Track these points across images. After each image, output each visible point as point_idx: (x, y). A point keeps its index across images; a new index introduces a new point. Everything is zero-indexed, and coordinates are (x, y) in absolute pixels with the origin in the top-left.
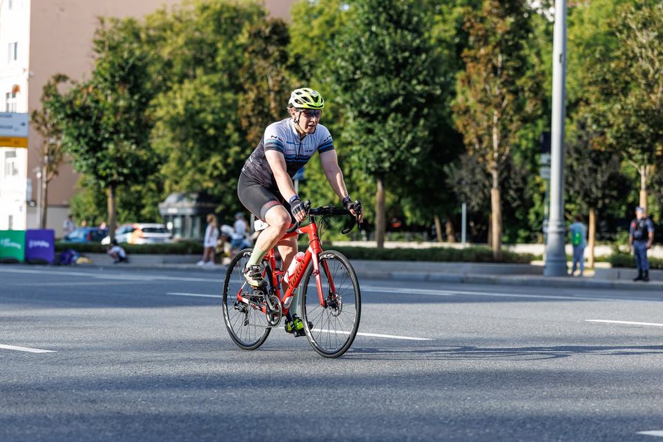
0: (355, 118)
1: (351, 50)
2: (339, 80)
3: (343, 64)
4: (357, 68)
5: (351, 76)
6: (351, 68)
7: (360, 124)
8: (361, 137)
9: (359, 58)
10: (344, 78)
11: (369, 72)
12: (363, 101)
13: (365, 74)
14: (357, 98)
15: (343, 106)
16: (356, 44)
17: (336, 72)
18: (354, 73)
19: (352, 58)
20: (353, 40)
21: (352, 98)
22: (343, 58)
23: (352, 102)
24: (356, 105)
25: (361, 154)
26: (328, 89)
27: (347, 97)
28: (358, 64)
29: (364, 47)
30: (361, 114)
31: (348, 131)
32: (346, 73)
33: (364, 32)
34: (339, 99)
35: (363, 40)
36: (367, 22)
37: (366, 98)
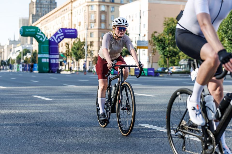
0: (227, 40)
1: (226, 24)
2: (223, 31)
3: (224, 27)
4: (228, 28)
5: (226, 30)
6: (226, 28)
7: (229, 42)
8: (229, 45)
9: (228, 26)
10: (225, 31)
11: (231, 29)
12: (229, 36)
13: (230, 30)
14: (228, 35)
15: (224, 37)
16: (227, 22)
17: (222, 29)
18: (227, 29)
19: (226, 26)
20: (227, 21)
21: (227, 35)
22: (224, 26)
23: (226, 36)
24: (228, 37)
25: (229, 49)
26: (220, 33)
27: (225, 35)
28: (228, 27)
29: (230, 23)
30: (229, 39)
31: (225, 44)
32: (225, 30)
33: (229, 19)
34: (223, 36)
35: (229, 21)
36: (230, 17)
37: (230, 35)
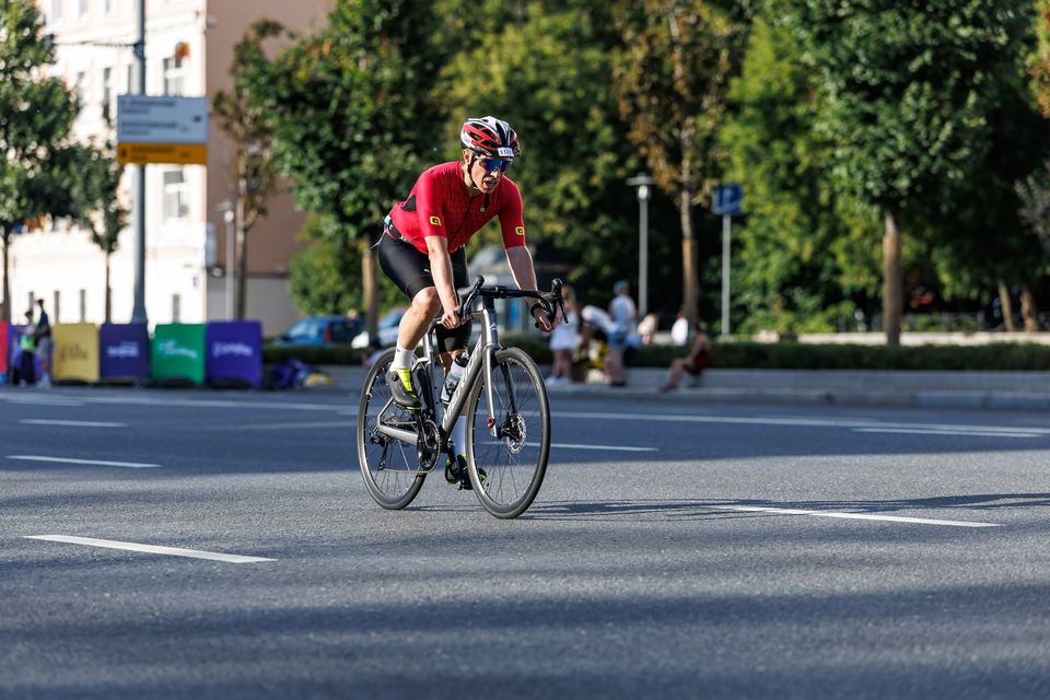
0: (839, 94)
2: (807, 20)
5: (831, 11)
7: (851, 106)
8: (851, 130)
10: (817, 16)
11: (867, 3)
12: (854, 59)
13: (857, 7)
14: (843, 54)
15: (816, 71)
17: (801, 5)
18: (837, 6)
21: (834, 53)
23: (833, 61)
24: (841, 68)
25: (853, 164)
26: (786, 38)
27: (825, 52)
30: (853, 85)
31: (825, 119)
32: (822, 5)
34: (808, 58)
37: (860, 53)
